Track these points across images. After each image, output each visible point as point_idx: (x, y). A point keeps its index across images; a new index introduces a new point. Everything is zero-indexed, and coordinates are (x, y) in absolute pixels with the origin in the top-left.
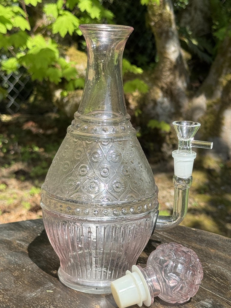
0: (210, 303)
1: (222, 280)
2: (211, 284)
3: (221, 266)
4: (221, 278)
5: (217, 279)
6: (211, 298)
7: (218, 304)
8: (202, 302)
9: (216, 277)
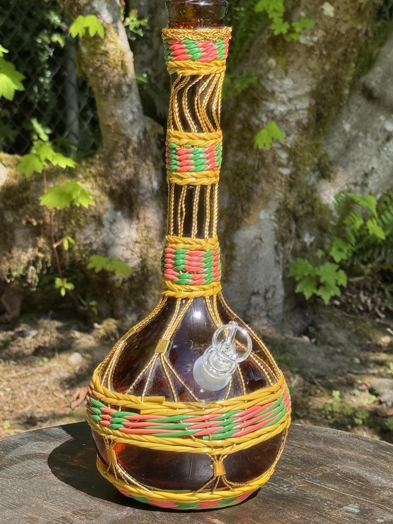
0: (357, 508)
1: (362, 482)
2: (349, 487)
3: (354, 466)
4: (360, 481)
5: (355, 482)
6: (355, 503)
7: (367, 508)
8: (345, 507)
9: (352, 479)
